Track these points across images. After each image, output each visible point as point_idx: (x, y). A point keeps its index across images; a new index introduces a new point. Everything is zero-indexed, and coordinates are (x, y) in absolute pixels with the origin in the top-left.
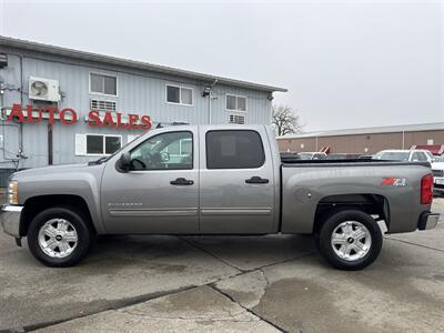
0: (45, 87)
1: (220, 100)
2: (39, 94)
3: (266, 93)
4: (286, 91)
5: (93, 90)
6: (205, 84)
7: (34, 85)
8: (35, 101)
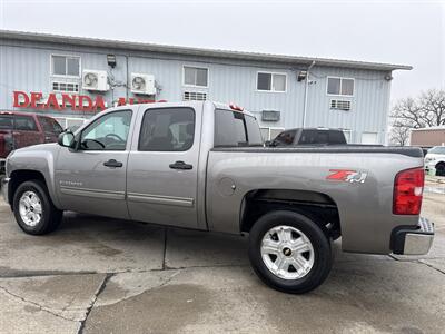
0: (144, 82)
1: (319, 85)
2: (139, 88)
3: (384, 73)
4: (410, 68)
5: (186, 83)
6: (300, 68)
7: (135, 80)
8: (137, 95)
